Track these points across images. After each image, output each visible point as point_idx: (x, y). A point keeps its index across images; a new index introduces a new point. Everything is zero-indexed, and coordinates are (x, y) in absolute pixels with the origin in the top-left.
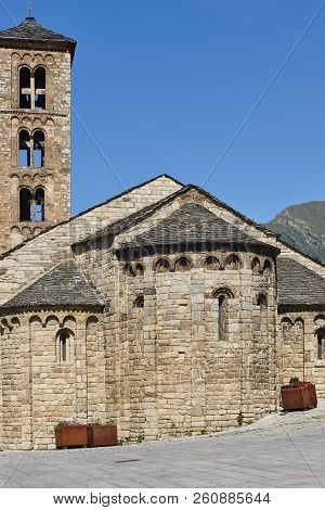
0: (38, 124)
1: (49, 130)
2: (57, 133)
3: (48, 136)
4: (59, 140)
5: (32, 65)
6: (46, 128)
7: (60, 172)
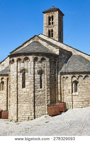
0: (52, 28)
1: (54, 29)
2: (55, 29)
3: (54, 30)
4: (56, 31)
5: (51, 16)
6: (53, 29)
7: (56, 38)
